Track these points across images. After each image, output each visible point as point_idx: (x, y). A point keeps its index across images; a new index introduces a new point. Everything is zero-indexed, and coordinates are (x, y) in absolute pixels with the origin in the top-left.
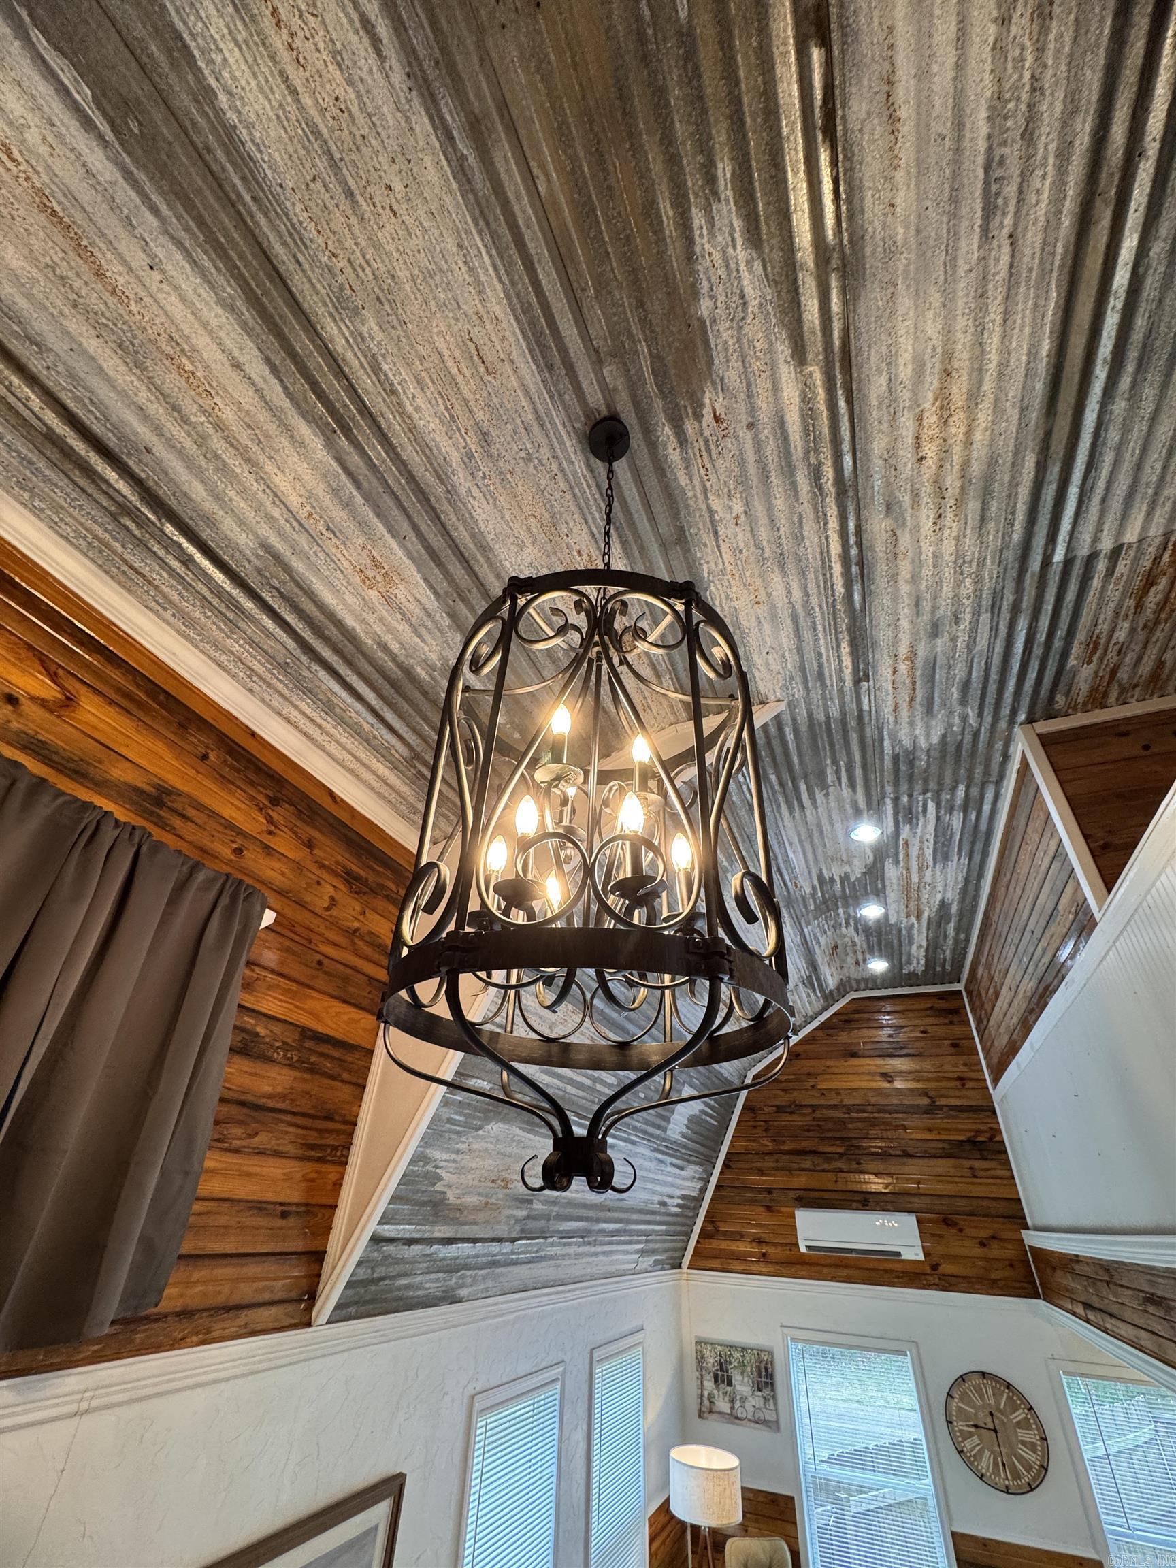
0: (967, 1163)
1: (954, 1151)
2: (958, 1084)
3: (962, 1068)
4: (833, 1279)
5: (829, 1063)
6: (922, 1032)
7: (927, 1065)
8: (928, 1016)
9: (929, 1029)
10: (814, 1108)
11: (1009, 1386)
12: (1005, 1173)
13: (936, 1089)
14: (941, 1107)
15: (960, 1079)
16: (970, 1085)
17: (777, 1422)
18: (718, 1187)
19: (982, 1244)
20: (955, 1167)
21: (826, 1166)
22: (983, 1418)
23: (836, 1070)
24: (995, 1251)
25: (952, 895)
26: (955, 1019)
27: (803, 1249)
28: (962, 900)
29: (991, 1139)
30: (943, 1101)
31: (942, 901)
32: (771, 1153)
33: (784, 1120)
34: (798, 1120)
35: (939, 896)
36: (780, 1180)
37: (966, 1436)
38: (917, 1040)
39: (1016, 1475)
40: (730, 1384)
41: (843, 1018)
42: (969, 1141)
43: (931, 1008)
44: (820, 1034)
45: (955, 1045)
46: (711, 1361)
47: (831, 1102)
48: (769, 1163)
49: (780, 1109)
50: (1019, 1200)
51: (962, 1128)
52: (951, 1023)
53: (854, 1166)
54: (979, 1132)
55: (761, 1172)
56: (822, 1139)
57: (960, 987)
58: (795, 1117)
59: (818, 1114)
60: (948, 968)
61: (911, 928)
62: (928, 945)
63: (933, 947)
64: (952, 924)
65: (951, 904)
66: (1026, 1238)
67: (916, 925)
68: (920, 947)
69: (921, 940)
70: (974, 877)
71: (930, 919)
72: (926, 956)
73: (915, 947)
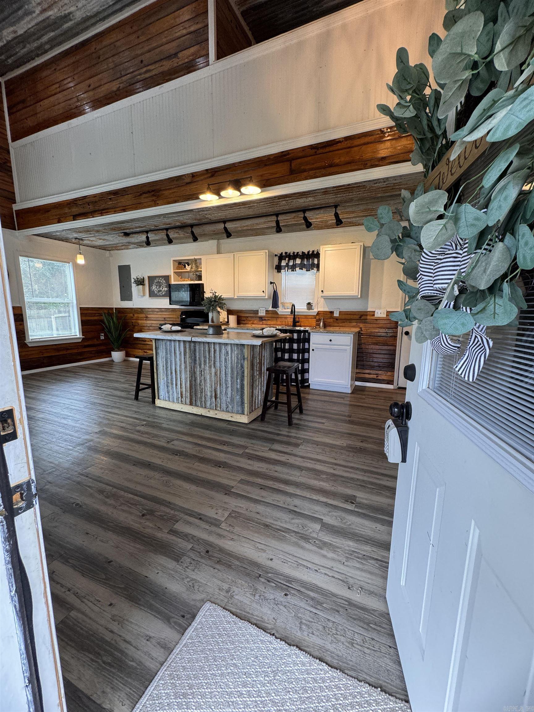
25: (79, 16)
28: (78, 24)
31: (70, 14)
35: (73, 9)
50: (14, 193)
57: (2, 80)
60: (10, 61)
61: (29, 13)
62: (21, 35)
63: (23, 40)
64: (52, 34)
65: (71, 20)
66: (15, 207)
67: (34, 15)
68: (15, 32)
69: (22, 28)
70: (101, 16)
71: (48, 18)
72: (8, 42)
73: (12, 29)
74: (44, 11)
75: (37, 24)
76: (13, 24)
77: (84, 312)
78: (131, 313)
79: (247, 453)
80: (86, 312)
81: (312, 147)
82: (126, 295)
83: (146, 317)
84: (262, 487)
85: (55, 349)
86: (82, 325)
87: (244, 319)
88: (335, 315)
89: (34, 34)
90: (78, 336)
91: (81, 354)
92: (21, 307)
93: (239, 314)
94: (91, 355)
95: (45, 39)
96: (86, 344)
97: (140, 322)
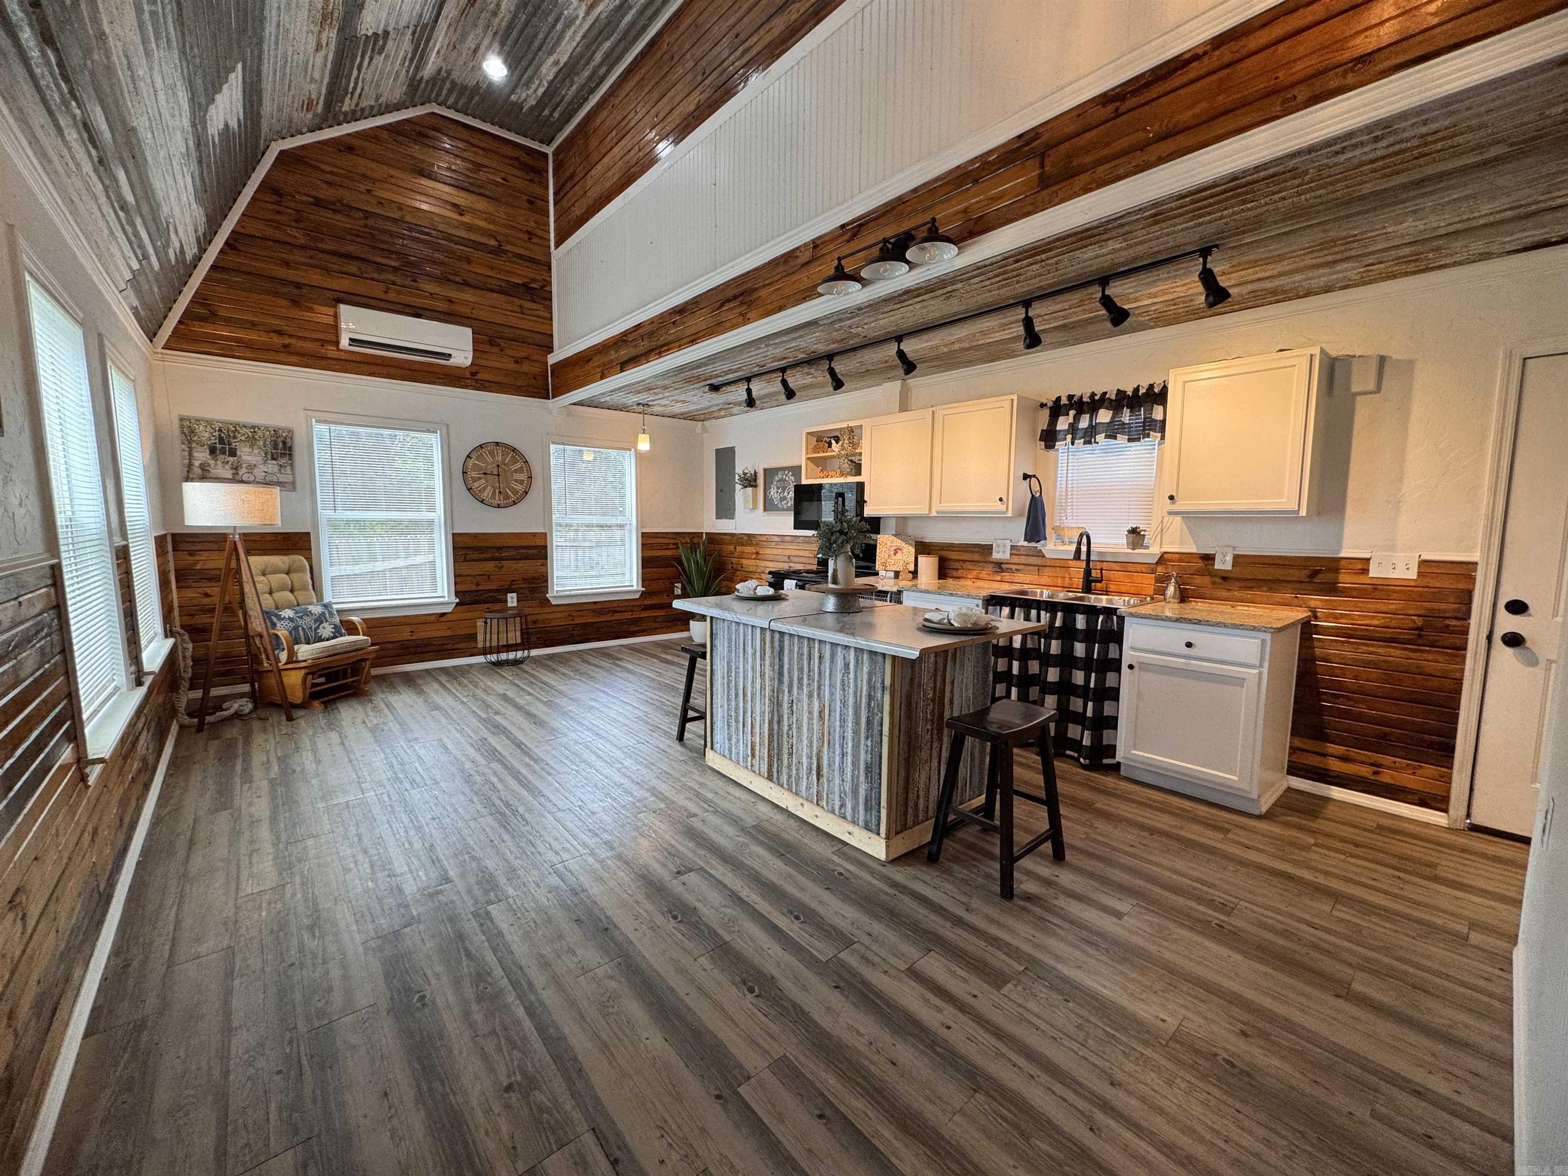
0: (518, 301)
1: (509, 290)
2: (526, 237)
3: (532, 224)
4: (371, 374)
5: (392, 172)
6: (503, 179)
7: (501, 213)
8: (511, 165)
9: (510, 178)
10: (367, 214)
11: (514, 450)
12: (547, 315)
13: (506, 236)
14: (506, 252)
15: (528, 232)
16: (535, 240)
17: (293, 483)
18: (214, 267)
19: (517, 362)
20: (507, 302)
21: (376, 275)
22: (493, 469)
23: (400, 183)
24: (525, 367)
26: (536, 178)
27: (344, 342)
28: (640, 12)
29: (542, 287)
30: (509, 247)
32: (302, 247)
33: (326, 216)
34: (341, 221)
36: (316, 278)
37: (475, 480)
38: (497, 184)
39: (507, 497)
40: (233, 453)
41: (418, 129)
42: (524, 285)
43: (516, 159)
44: (385, 135)
45: (531, 202)
46: (205, 434)
47: (390, 215)
48: (298, 256)
49: (318, 202)
50: (552, 336)
51: (522, 274)
52: (531, 180)
53: (408, 282)
54: (534, 280)
55: (287, 264)
56: (374, 248)
57: (549, 150)
58: (338, 217)
59: (370, 222)
60: (556, 115)
61: (570, 22)
62: (565, 64)
63: (567, 72)
64: (608, 44)
65: (630, 8)
66: (552, 359)
67: (578, 22)
68: (556, 63)
69: (564, 53)
71: (598, 17)
72: (551, 83)
73: (551, 59)
74: (591, 8)
75: (584, 37)
76: (550, 53)
77: (648, 541)
78: (731, 544)
79: (843, 964)
80: (650, 541)
81: (1105, 99)
82: (725, 509)
83: (757, 553)
84: (828, 1112)
85: (593, 611)
86: (643, 567)
87: (957, 565)
88: (1218, 565)
89: (581, 55)
90: (635, 588)
91: (637, 621)
92: (545, 534)
93: (945, 554)
94: (655, 625)
95: (598, 57)
96: (648, 602)
97: (745, 562)
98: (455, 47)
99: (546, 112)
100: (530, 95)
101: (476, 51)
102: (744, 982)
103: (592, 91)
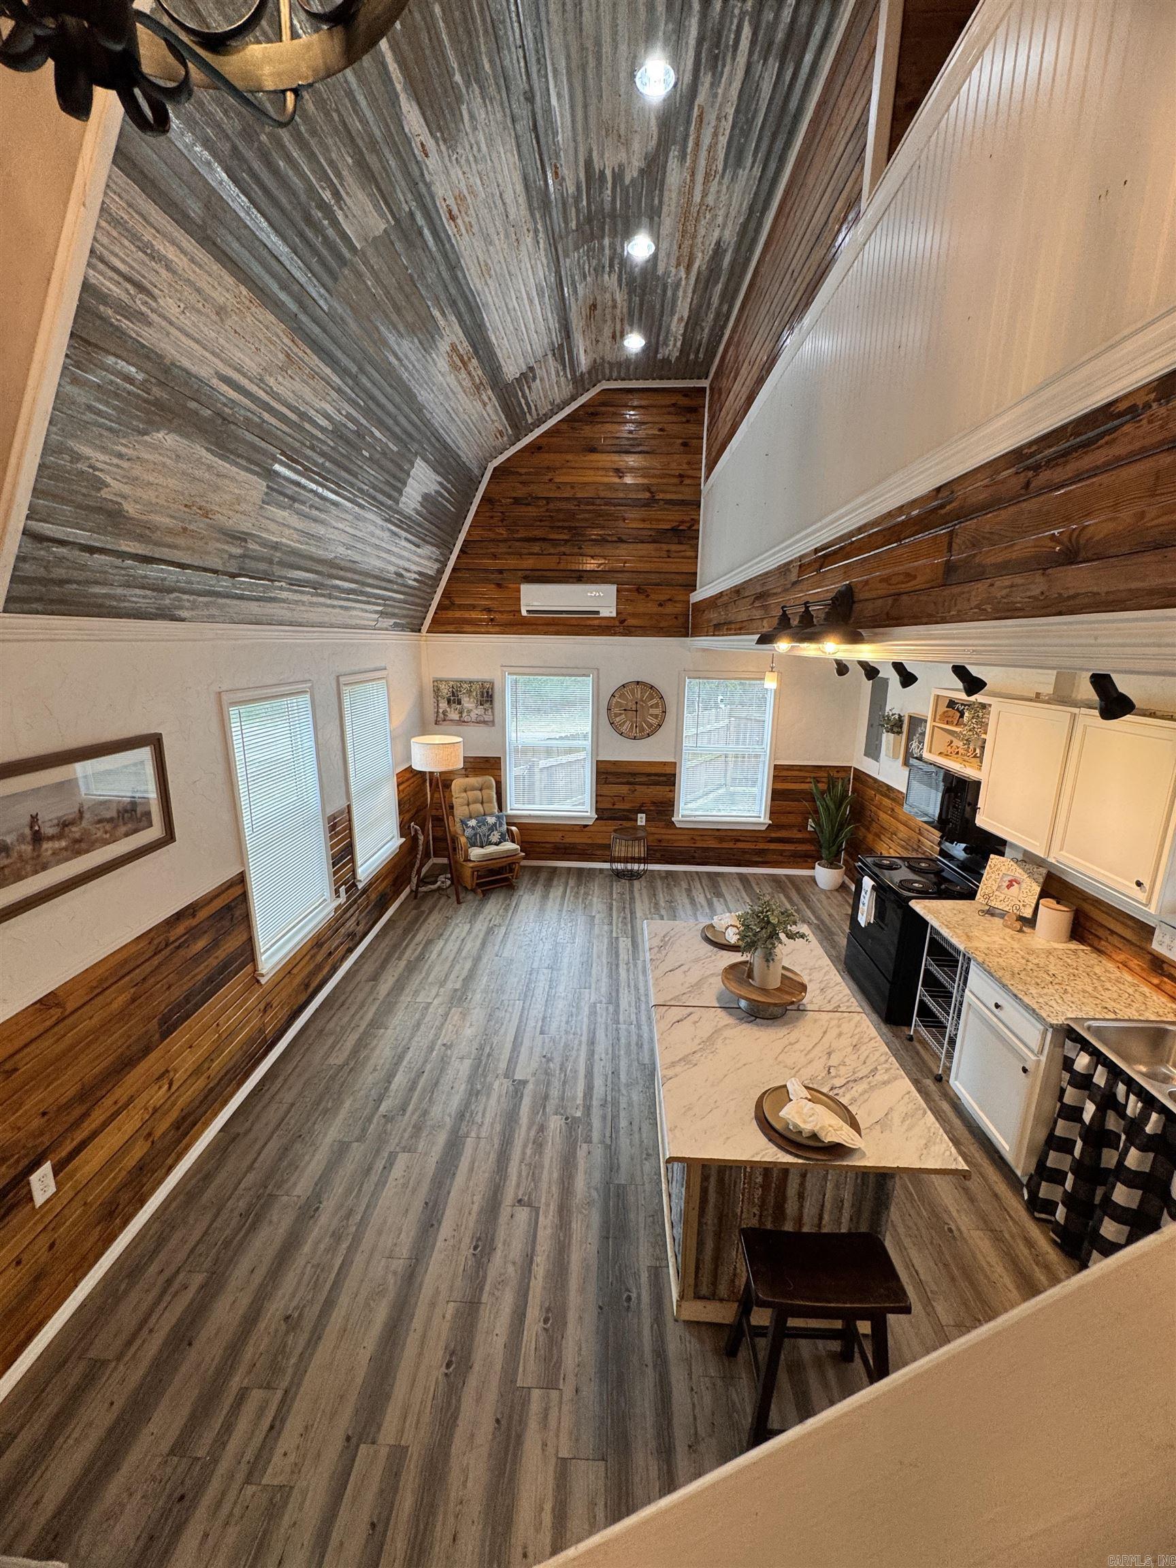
0: (665, 547)
1: (659, 537)
2: (676, 481)
3: (685, 467)
4: (546, 633)
5: (569, 457)
6: (661, 430)
7: (654, 462)
8: (669, 413)
9: (668, 427)
10: (548, 500)
11: (652, 687)
12: (692, 554)
13: (658, 484)
14: (657, 501)
15: (681, 476)
16: (687, 481)
17: (493, 722)
18: (454, 570)
19: (660, 605)
20: (656, 550)
21: (552, 551)
22: (632, 705)
23: (573, 464)
24: (670, 609)
25: (730, 235)
26: (692, 417)
27: (524, 613)
28: (737, 250)
29: (690, 528)
30: (661, 496)
31: (718, 243)
32: (505, 541)
33: (521, 511)
34: (532, 511)
35: (716, 234)
36: (512, 563)
37: (616, 715)
38: (654, 437)
39: (642, 730)
40: (459, 703)
41: (591, 410)
42: (673, 529)
43: (674, 405)
44: (564, 427)
45: (685, 444)
46: (445, 691)
47: (565, 495)
48: (502, 549)
49: (517, 501)
50: (695, 575)
51: (672, 517)
52: (688, 421)
53: (576, 550)
54: (683, 522)
55: (495, 557)
56: (552, 528)
57: (705, 383)
58: (530, 509)
59: (551, 506)
60: (701, 355)
61: (677, 285)
62: (689, 317)
63: (693, 321)
64: (720, 286)
65: (726, 251)
66: (696, 597)
67: (683, 283)
68: (681, 319)
69: (683, 308)
70: (760, 206)
71: (699, 273)
72: (684, 335)
73: (676, 318)
74: (689, 268)
75: (694, 292)
76: (672, 313)
77: (781, 773)
80: (785, 773)
82: (873, 748)
86: (773, 799)
89: (701, 307)
90: (762, 820)
91: (761, 852)
92: (675, 763)
93: (1087, 907)
94: (780, 858)
95: (715, 300)
96: (773, 835)
98: (597, 341)
99: (692, 357)
100: (671, 350)
101: (614, 337)
102: (452, 1353)
103: (724, 327)
